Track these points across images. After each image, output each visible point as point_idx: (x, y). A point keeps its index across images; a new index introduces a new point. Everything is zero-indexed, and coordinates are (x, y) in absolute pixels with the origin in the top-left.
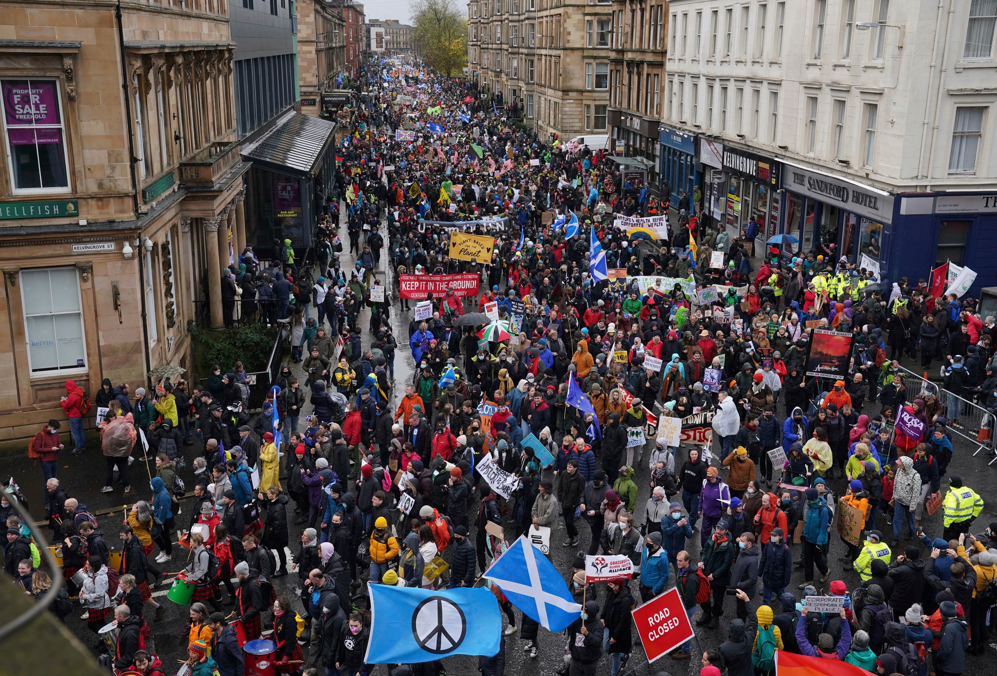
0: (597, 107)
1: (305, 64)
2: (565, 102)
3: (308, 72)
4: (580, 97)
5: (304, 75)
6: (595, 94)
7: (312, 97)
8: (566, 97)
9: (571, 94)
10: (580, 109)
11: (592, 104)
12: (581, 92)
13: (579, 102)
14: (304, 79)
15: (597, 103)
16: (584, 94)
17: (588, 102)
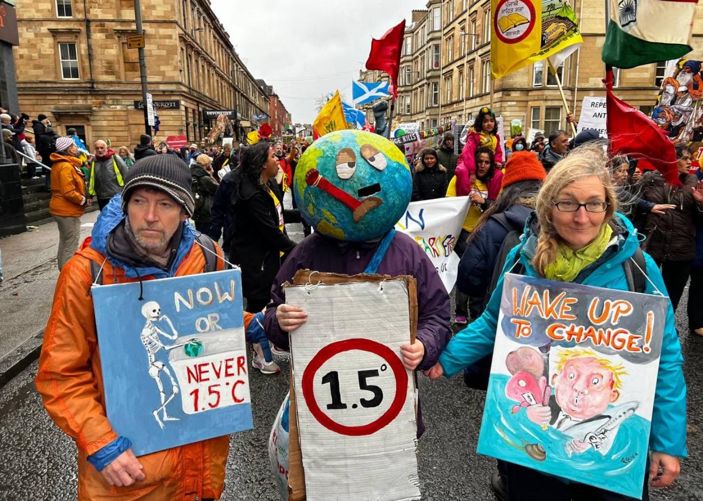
0: (548, 109)
1: (164, 52)
2: (505, 104)
3: (168, 64)
4: (524, 98)
5: (163, 68)
6: (547, 93)
7: (174, 98)
8: (507, 98)
9: (514, 94)
10: (524, 114)
11: (543, 105)
12: (526, 91)
13: (522, 104)
14: (163, 74)
15: (549, 104)
16: (530, 94)
17: (536, 104)
